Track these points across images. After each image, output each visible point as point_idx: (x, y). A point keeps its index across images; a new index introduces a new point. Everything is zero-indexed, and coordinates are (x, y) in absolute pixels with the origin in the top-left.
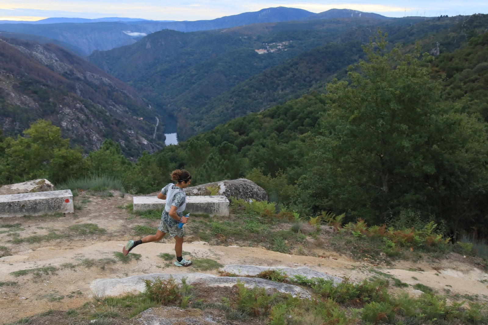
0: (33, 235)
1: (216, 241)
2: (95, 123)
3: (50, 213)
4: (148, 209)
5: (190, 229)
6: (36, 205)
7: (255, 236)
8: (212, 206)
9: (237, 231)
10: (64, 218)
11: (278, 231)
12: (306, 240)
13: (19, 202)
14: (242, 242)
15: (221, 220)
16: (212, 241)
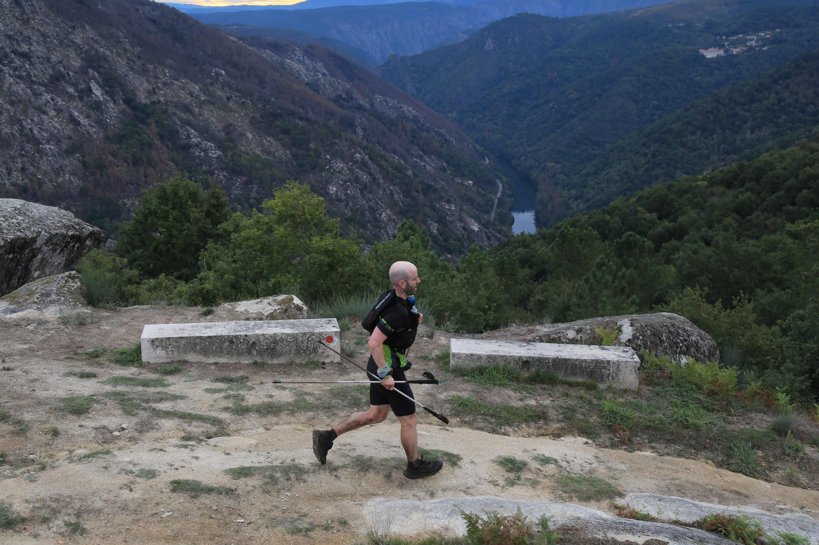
0: (267, 400)
1: (610, 438)
2: (387, 189)
3: (298, 361)
4: (478, 364)
5: (558, 411)
6: (275, 343)
7: (690, 436)
8: (604, 368)
9: (654, 422)
10: (322, 371)
11: (742, 430)
12: (805, 454)
13: (246, 336)
14: (663, 446)
15: (622, 397)
16: (600, 438)
